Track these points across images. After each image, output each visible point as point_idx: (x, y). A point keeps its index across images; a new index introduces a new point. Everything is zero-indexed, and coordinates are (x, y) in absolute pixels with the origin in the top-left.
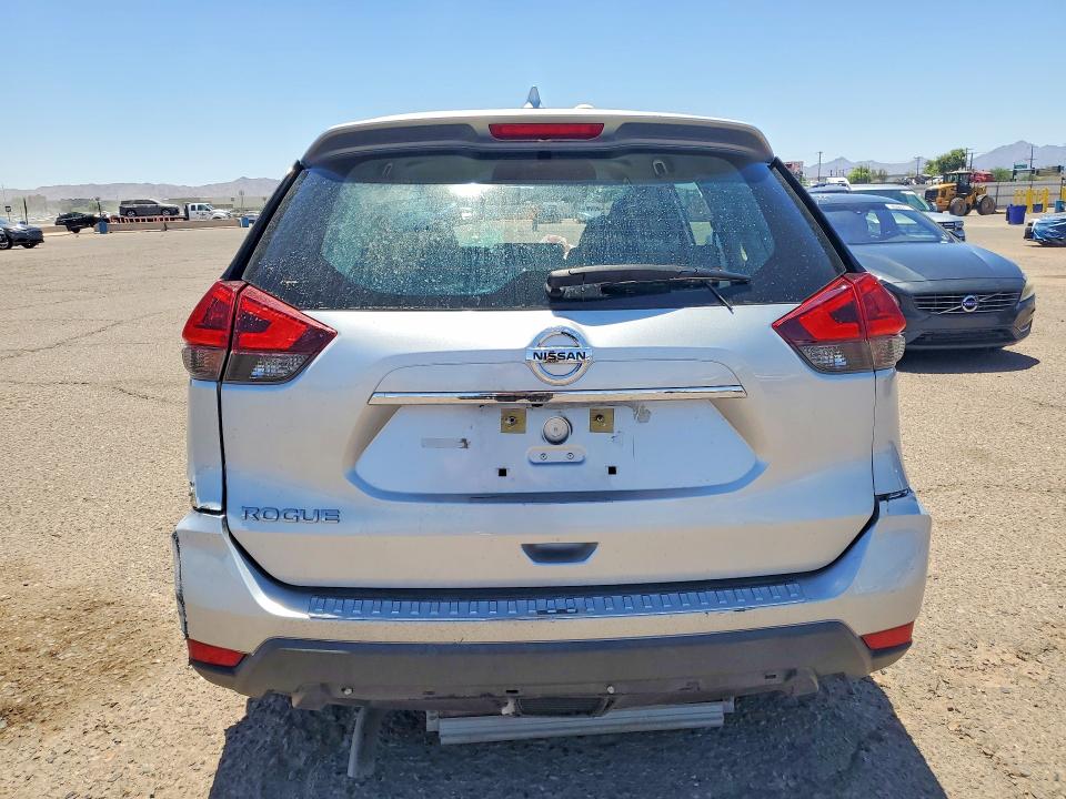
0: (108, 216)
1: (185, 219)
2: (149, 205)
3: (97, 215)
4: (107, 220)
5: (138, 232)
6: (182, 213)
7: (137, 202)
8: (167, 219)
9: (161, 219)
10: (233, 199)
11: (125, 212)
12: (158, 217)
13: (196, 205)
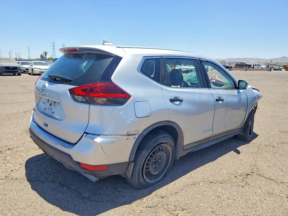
0: (232, 66)
1: (252, 68)
2: (243, 64)
3: (230, 66)
4: (232, 67)
5: (239, 71)
6: (252, 66)
7: (240, 63)
8: (247, 68)
9: (246, 68)
10: (277, 63)
11: (237, 65)
12: (245, 67)
13: (257, 64)
